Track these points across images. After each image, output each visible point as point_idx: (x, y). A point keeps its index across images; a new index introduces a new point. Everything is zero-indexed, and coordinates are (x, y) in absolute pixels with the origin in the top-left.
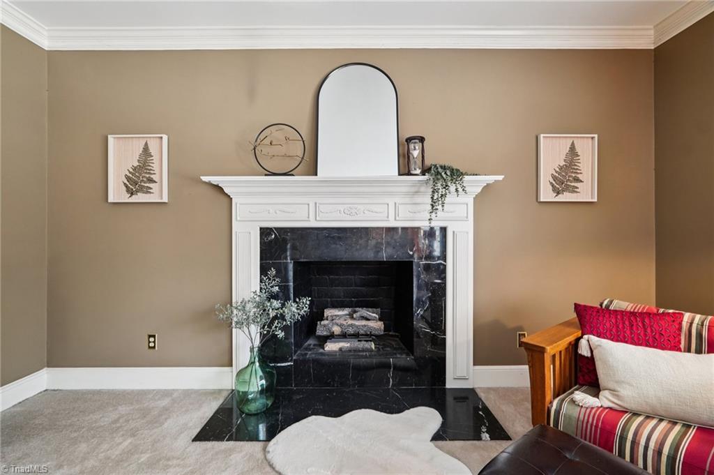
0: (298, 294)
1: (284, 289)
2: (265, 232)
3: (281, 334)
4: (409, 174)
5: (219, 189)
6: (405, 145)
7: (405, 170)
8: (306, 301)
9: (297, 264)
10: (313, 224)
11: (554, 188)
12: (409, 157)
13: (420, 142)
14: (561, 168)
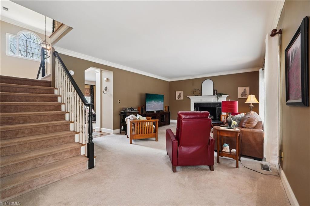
2: (195, 103)
4: (215, 95)
5: (189, 98)
6: (214, 90)
7: (214, 95)
9: (199, 108)
10: (201, 102)
11: (241, 96)
12: (215, 93)
13: (216, 90)
14: (243, 93)
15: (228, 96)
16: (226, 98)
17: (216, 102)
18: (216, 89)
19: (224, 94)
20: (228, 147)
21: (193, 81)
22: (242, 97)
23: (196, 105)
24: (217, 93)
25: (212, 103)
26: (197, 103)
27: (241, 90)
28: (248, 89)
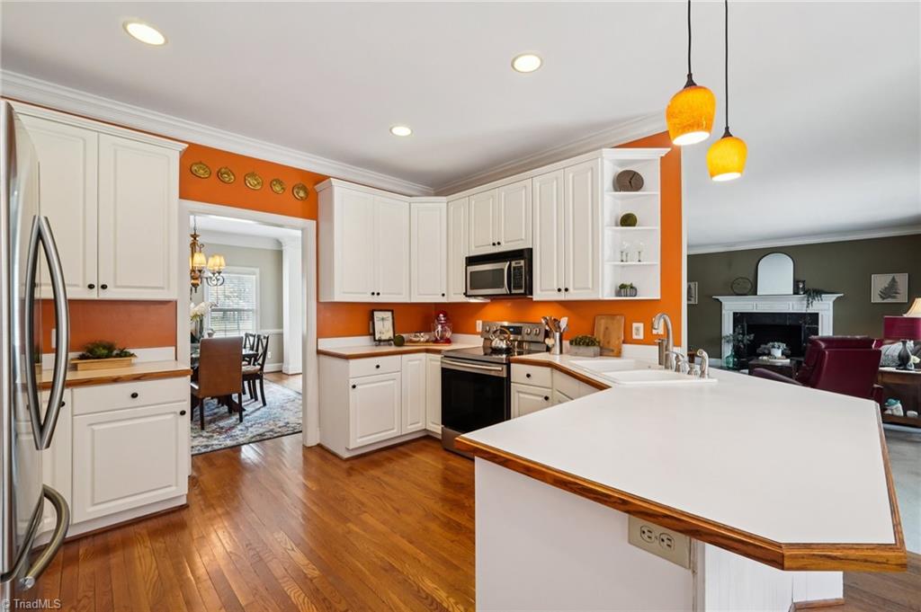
0: (749, 333)
1: (743, 331)
2: (735, 314)
3: (742, 346)
4: (798, 294)
5: (718, 299)
6: (796, 283)
7: (796, 292)
8: (752, 335)
9: (748, 326)
10: (755, 311)
11: (881, 297)
12: (798, 287)
13: (804, 282)
14: (886, 288)
15: (838, 298)
16: (834, 302)
17: (804, 312)
18: (802, 279)
19: (826, 290)
20: (899, 405)
21: (730, 258)
22: (884, 299)
23: (739, 318)
24: (806, 287)
25: (789, 314)
26: (741, 313)
27: (879, 282)
28: (902, 280)
